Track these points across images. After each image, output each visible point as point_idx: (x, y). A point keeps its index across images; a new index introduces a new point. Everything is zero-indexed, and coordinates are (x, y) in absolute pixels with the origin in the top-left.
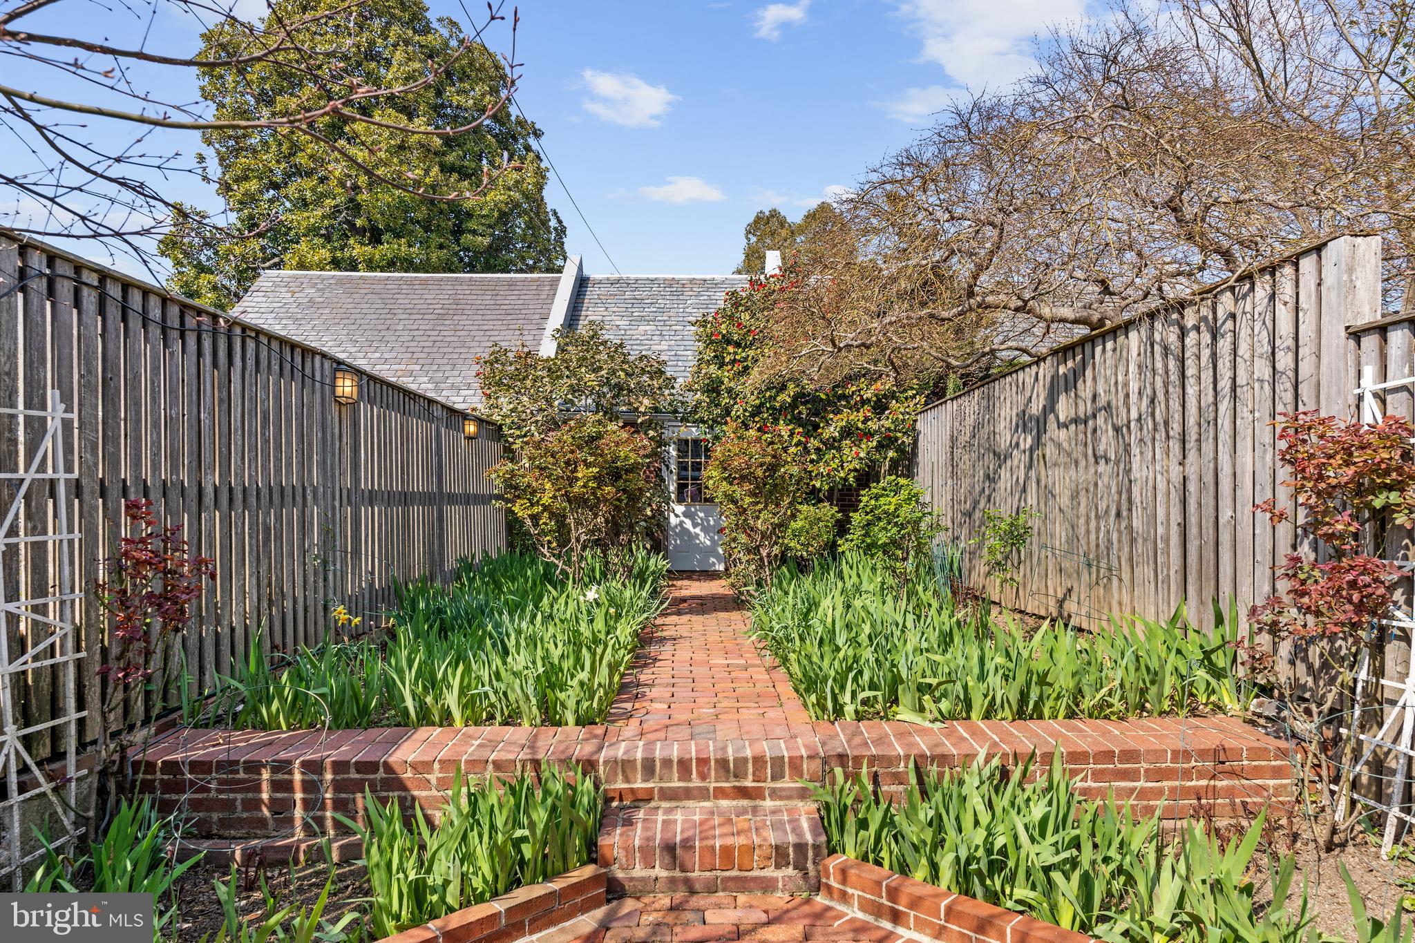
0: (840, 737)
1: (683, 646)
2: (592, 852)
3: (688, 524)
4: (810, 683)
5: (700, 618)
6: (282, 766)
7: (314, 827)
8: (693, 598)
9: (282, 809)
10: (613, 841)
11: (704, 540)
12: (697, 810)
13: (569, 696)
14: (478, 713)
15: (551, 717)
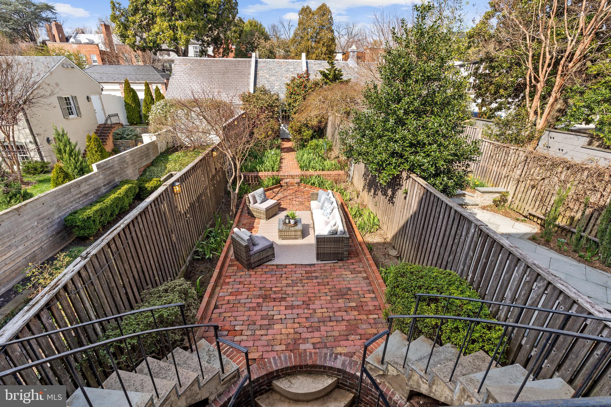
0: (303, 173)
1: (286, 160)
2: (280, 183)
3: (284, 128)
4: (301, 167)
5: (287, 154)
6: (248, 176)
7: (252, 181)
8: (286, 148)
9: (249, 180)
10: (281, 182)
11: (288, 132)
12: (289, 180)
13: (275, 169)
14: (265, 171)
15: (273, 171)
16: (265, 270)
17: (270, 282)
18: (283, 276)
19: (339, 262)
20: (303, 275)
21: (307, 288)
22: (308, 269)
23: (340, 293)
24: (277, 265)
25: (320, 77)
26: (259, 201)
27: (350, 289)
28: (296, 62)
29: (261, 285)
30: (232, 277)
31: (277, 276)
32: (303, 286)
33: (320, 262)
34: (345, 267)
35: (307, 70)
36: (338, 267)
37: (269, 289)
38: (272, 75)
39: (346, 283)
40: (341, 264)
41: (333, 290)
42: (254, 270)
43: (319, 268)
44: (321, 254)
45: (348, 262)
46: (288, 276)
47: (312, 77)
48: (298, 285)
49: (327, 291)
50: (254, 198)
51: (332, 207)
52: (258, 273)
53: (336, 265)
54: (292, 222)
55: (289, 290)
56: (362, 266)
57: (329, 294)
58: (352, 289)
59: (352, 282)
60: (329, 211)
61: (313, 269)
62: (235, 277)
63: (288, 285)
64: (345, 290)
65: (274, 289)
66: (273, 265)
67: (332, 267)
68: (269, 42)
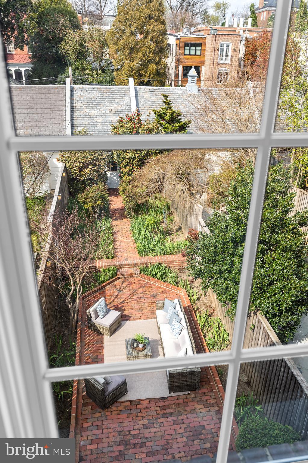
0: (142, 259)
1: (119, 234)
2: (117, 275)
4: (139, 251)
5: (119, 222)
8: (117, 210)
10: (118, 273)
12: (126, 269)
15: (107, 258)
16: (120, 408)
17: (127, 425)
18: (139, 414)
19: (192, 393)
20: (158, 412)
21: (164, 428)
22: (162, 404)
23: (195, 433)
24: (131, 401)
25: (153, 118)
26: (101, 315)
27: (203, 427)
28: (122, 89)
29: (120, 429)
30: (89, 420)
31: (132, 415)
32: (160, 427)
33: (172, 394)
34: (198, 399)
35: (138, 111)
36: (191, 399)
37: (127, 433)
38: (92, 108)
39: (200, 419)
40: (193, 396)
41: (188, 429)
42: (109, 410)
43: (173, 402)
44: (173, 386)
45: (200, 391)
46: (144, 415)
47: (143, 118)
48: (155, 425)
49: (182, 431)
50: (96, 312)
51: (181, 327)
52: (114, 413)
53: (188, 396)
54: (141, 346)
55: (147, 433)
56: (213, 397)
57: (185, 434)
58: (207, 427)
59: (205, 418)
60: (178, 331)
61: (167, 403)
62: (92, 420)
63: (145, 427)
64: (200, 429)
65: (133, 433)
66: (127, 401)
67: (185, 400)
68: (79, 31)
